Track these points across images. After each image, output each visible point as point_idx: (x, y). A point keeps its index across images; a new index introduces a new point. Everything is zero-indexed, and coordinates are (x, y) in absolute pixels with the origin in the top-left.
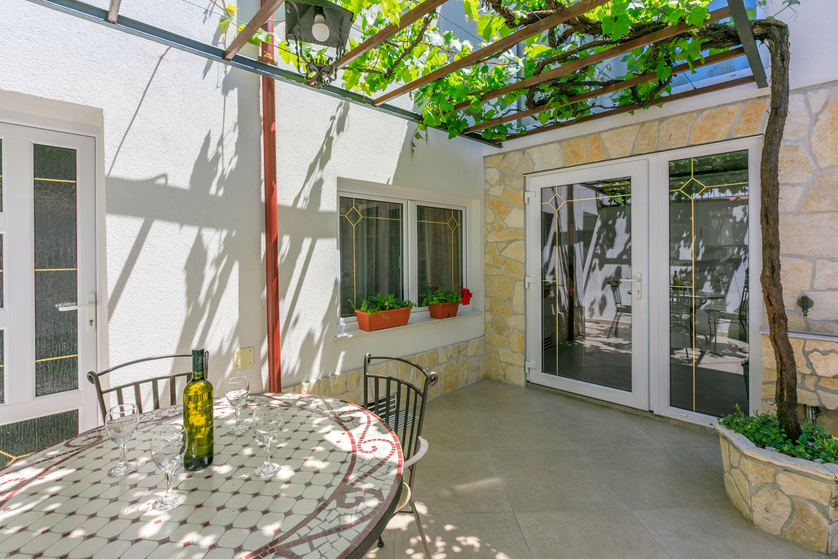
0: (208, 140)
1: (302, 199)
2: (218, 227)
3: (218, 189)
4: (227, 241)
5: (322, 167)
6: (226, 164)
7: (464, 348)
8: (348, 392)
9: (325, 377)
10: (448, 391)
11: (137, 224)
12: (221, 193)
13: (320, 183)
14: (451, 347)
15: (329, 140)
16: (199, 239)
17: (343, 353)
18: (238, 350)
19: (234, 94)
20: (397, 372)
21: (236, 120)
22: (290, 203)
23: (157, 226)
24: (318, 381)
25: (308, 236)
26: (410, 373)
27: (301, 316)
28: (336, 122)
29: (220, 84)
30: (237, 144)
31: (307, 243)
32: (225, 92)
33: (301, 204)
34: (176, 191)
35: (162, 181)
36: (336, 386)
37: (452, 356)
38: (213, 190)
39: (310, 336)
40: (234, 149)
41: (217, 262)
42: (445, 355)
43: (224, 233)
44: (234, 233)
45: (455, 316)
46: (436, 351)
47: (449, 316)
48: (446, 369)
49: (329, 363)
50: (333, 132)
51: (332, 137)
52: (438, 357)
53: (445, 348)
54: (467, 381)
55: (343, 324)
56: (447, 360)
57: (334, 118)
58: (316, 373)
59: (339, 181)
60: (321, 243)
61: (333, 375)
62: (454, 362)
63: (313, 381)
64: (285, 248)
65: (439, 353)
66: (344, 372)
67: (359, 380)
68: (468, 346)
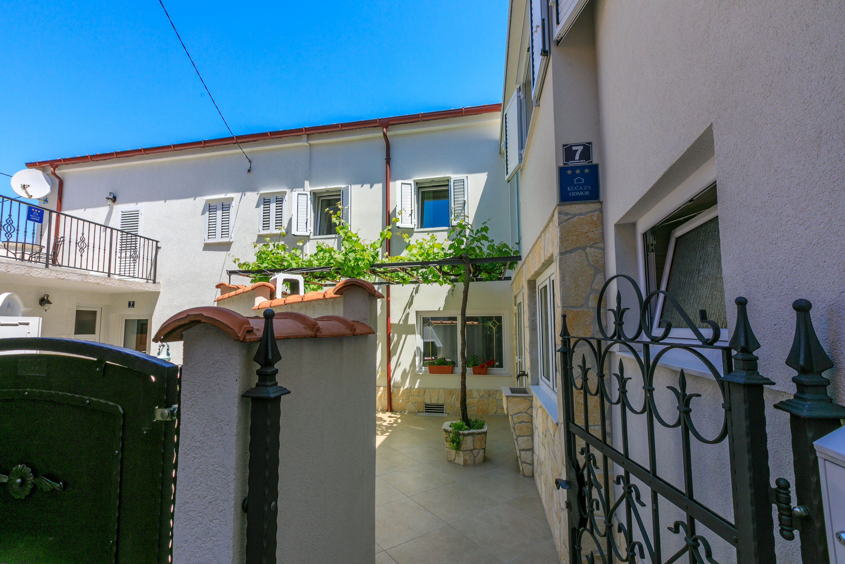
1: (402, 321)
5: (409, 308)
6: (378, 313)
7: (494, 394)
8: (419, 396)
9: (411, 388)
10: (480, 413)
13: (408, 314)
14: (483, 391)
15: (412, 297)
17: (419, 380)
18: (380, 371)
20: (445, 395)
22: (397, 322)
24: (407, 389)
25: (404, 334)
26: (453, 397)
27: (402, 363)
28: (415, 290)
30: (381, 306)
31: (404, 336)
33: (401, 322)
36: (414, 392)
37: (483, 396)
39: (405, 370)
40: (380, 308)
42: (478, 394)
45: (486, 374)
46: (471, 391)
47: (480, 374)
48: (479, 401)
49: (413, 382)
50: (414, 294)
51: (413, 296)
52: (472, 394)
53: (477, 390)
54: (496, 413)
55: (423, 369)
56: (479, 397)
57: (414, 288)
58: (407, 385)
59: (417, 312)
60: (409, 336)
61: (414, 388)
62: (485, 400)
63: (406, 387)
64: (395, 338)
65: (473, 392)
66: (419, 388)
67: (425, 392)
68: (496, 393)
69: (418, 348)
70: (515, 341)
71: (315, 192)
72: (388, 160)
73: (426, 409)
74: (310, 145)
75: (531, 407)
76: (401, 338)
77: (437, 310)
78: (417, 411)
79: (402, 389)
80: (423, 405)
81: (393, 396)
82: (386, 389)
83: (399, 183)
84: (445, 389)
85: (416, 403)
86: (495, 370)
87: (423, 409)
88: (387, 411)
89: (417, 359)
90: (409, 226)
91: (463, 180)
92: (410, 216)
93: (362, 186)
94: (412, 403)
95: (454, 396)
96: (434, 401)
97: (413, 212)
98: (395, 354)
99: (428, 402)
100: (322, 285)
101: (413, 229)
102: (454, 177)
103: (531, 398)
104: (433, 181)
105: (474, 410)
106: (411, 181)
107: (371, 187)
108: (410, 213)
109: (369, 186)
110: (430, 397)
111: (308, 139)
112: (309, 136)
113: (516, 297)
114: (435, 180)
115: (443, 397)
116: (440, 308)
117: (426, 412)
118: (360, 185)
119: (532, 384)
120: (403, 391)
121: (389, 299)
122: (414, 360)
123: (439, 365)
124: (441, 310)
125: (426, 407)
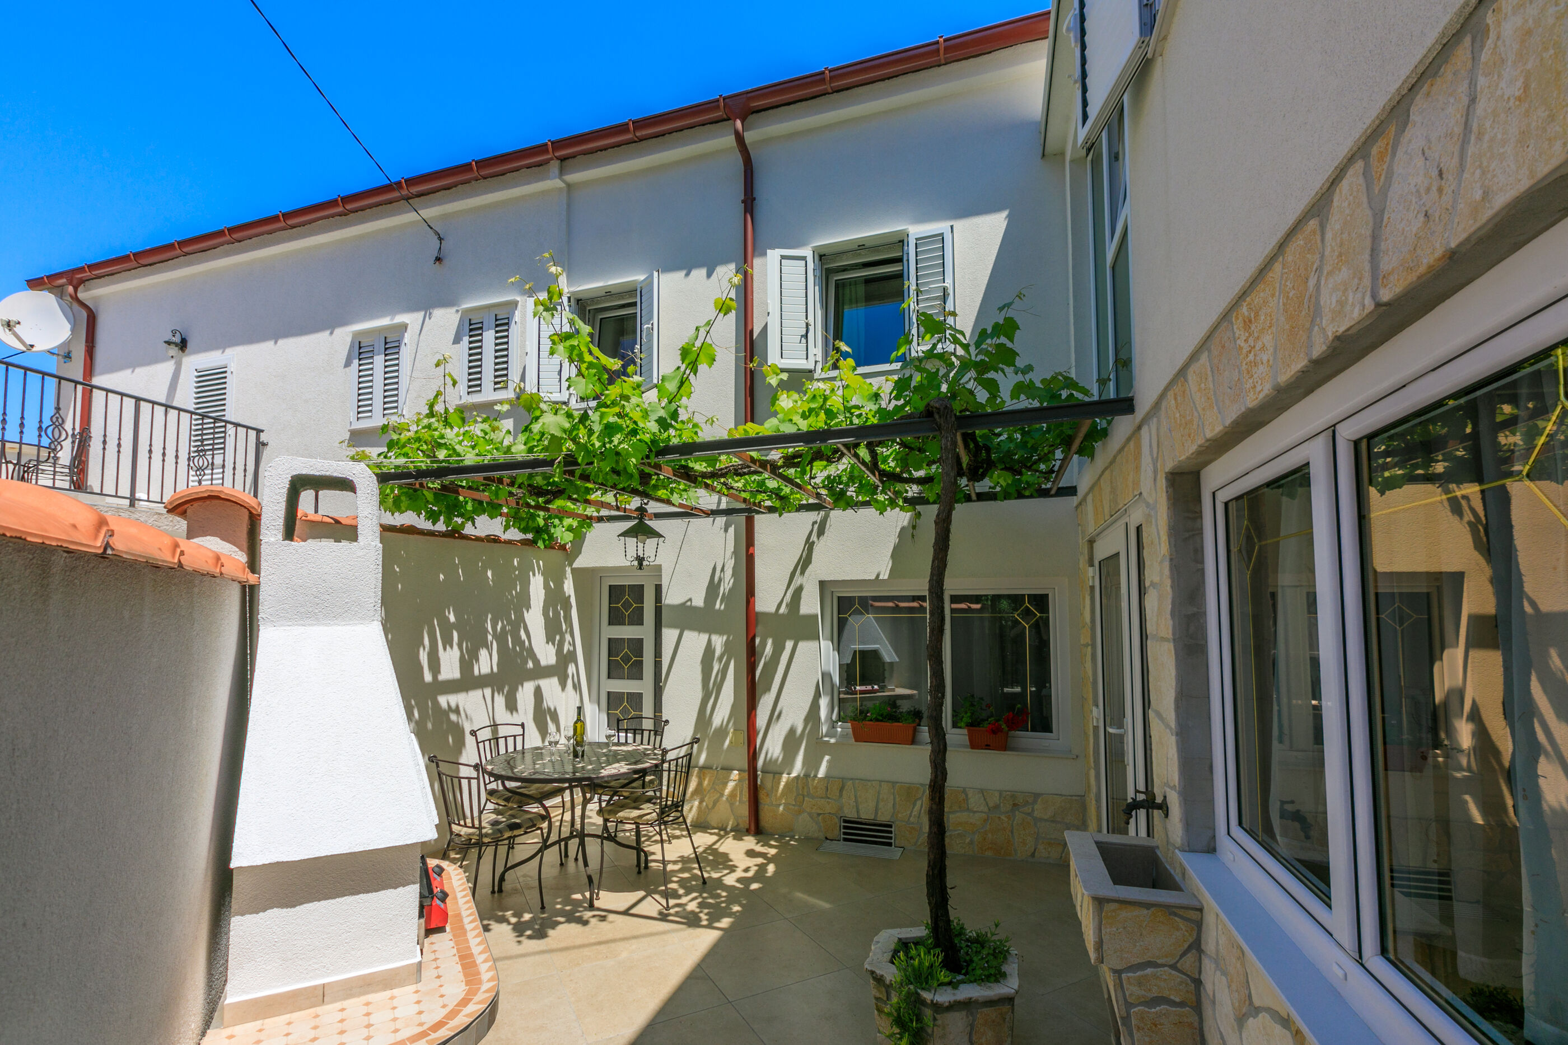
0: (714, 569)
1: (784, 606)
2: (720, 633)
3: (721, 605)
4: (727, 643)
5: (803, 573)
6: (726, 585)
7: (1028, 803)
8: (829, 798)
9: (807, 776)
10: (989, 854)
11: (677, 632)
12: (723, 607)
13: (800, 589)
14: (997, 794)
15: (809, 545)
16: (709, 641)
17: (827, 758)
18: (732, 730)
19: (731, 530)
20: (894, 799)
21: (733, 550)
22: (772, 609)
23: (687, 634)
24: (797, 778)
25: (790, 638)
26: (914, 805)
27: (784, 711)
28: (816, 526)
29: (723, 526)
31: (789, 644)
32: (726, 530)
33: (783, 611)
34: (696, 608)
35: (689, 603)
36: (816, 788)
37: (997, 807)
38: (717, 606)
39: (792, 731)
40: (731, 573)
41: (720, 659)
42: (982, 800)
43: (725, 638)
44: (731, 638)
45: (1005, 750)
46: (964, 791)
47: (988, 747)
48: (985, 821)
49: (812, 762)
50: (814, 538)
51: (813, 543)
52: (967, 799)
53: (982, 791)
54: (1033, 855)
55: (839, 730)
56: (986, 809)
57: (815, 523)
58: (798, 768)
59: (822, 584)
60: (802, 645)
61: (816, 776)
62: (1003, 817)
63: (794, 775)
64: (769, 649)
65: (970, 796)
66: (827, 777)
67: (841, 790)
68: (1035, 802)
69: (826, 676)
70: (1089, 665)
71: (580, 296)
72: (749, 203)
73: (845, 833)
74: (569, 186)
75: (1196, 946)
76: (783, 648)
77: (873, 577)
78: (822, 836)
79: (785, 777)
80: (837, 820)
81: (762, 795)
82: (746, 775)
83: (774, 255)
84: (894, 783)
85: (819, 814)
86: (1027, 738)
87: (837, 832)
88: (748, 832)
89: (824, 702)
90: (800, 363)
91: (942, 234)
92: (804, 340)
93: (687, 275)
94: (810, 815)
95: (919, 803)
96: (866, 814)
97: (811, 328)
98: (768, 689)
99: (852, 815)
100: (591, 518)
101: (810, 371)
102: (916, 230)
103: (1194, 915)
104: (861, 247)
105: (971, 842)
106: (807, 252)
107: (709, 275)
108: (804, 333)
109: (703, 271)
110: (856, 801)
111: (562, 172)
112: (565, 163)
113: (1091, 542)
114: (868, 244)
115: (891, 805)
116: (878, 576)
117: (845, 840)
118: (683, 273)
119: (1190, 848)
120: (787, 784)
121: (751, 551)
122: (815, 706)
123: (877, 720)
124: (881, 577)
125: (845, 827)
